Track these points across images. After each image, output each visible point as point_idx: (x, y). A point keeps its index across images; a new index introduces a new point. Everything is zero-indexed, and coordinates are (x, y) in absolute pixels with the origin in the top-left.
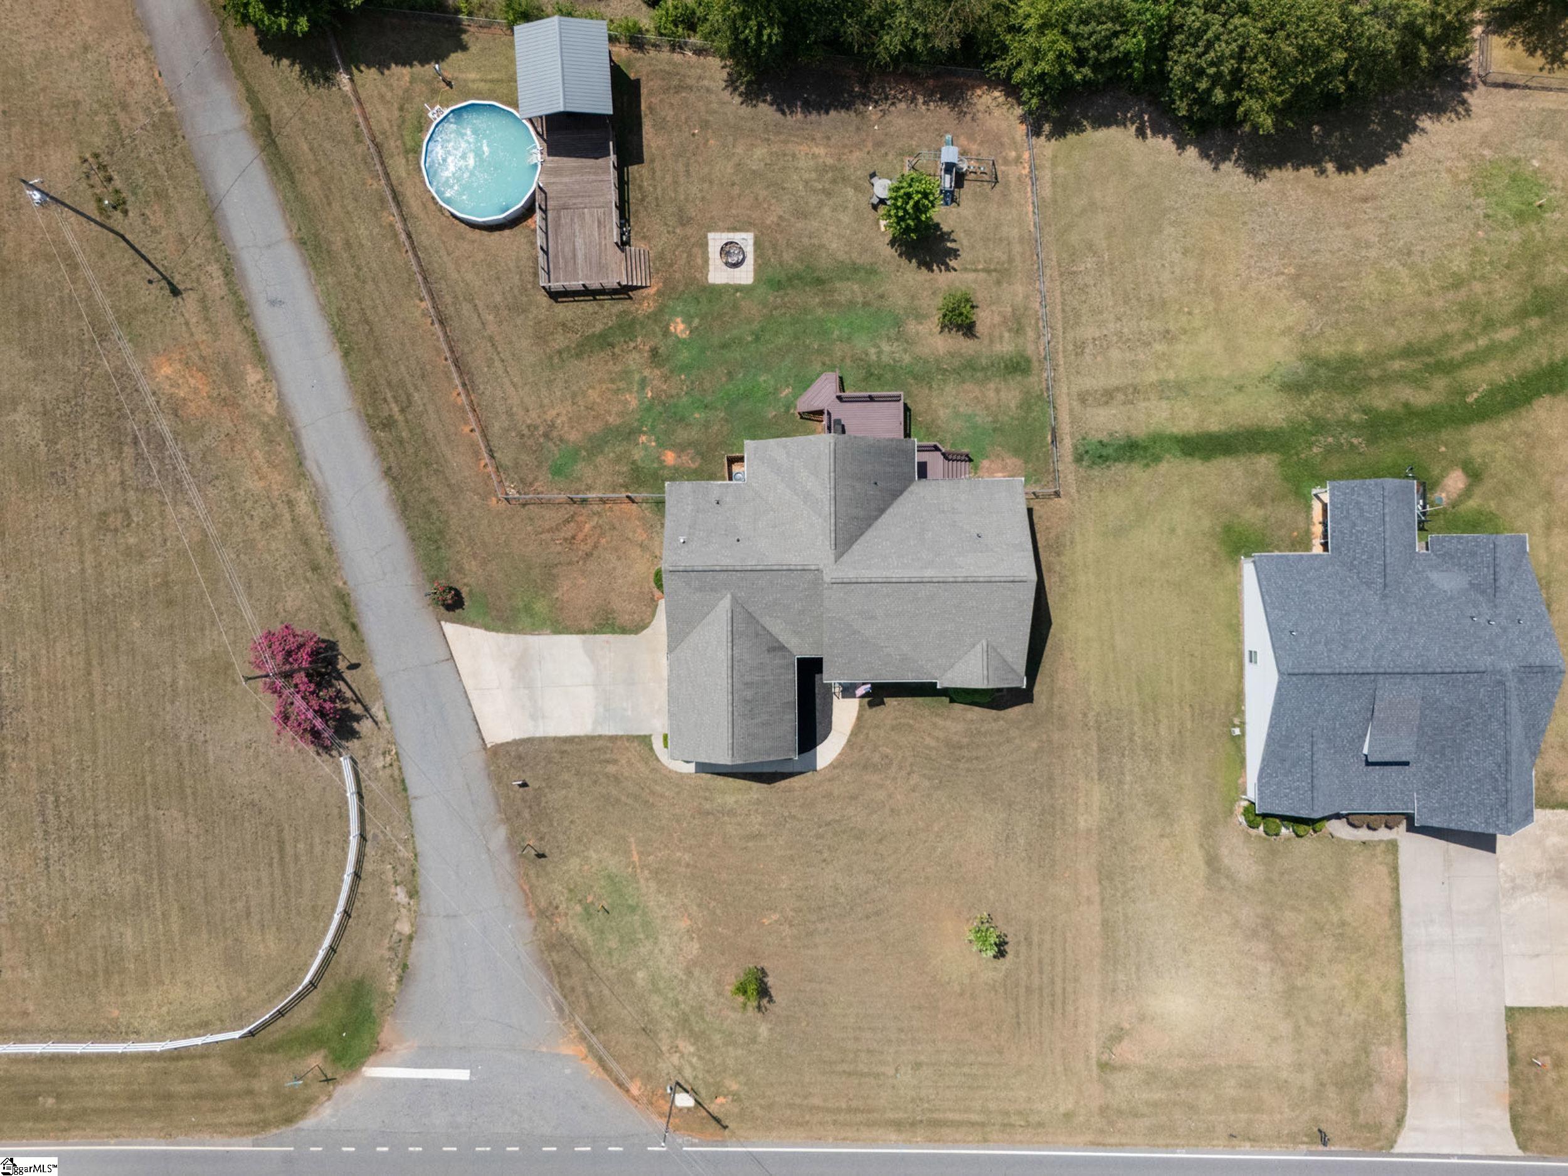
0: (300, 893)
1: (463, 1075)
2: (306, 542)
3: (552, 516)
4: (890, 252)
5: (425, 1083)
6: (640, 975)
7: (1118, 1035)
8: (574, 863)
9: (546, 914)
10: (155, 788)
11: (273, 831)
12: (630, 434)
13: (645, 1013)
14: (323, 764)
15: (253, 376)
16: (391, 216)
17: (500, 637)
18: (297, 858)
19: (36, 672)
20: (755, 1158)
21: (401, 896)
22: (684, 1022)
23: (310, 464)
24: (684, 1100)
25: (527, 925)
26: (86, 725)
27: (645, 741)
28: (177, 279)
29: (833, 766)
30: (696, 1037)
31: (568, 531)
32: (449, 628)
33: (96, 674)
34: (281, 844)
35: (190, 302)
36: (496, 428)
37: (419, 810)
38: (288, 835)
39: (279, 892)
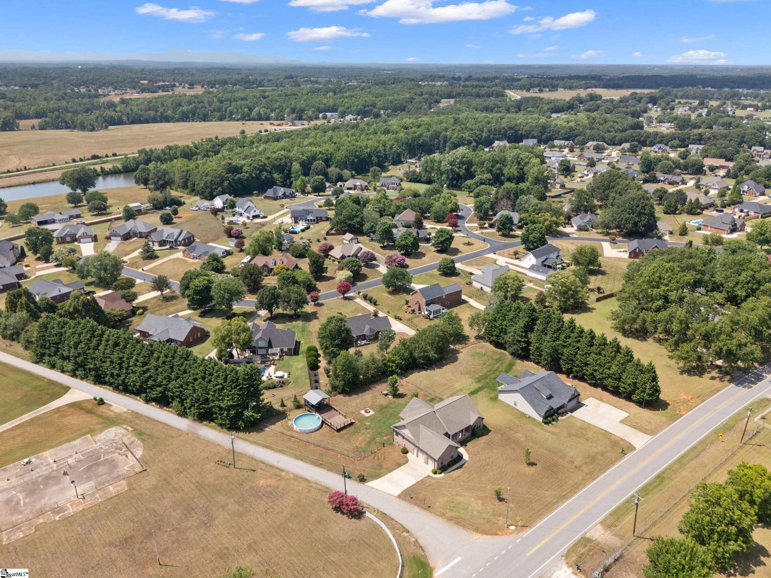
0: (381, 549)
1: (459, 559)
2: (320, 490)
3: (371, 458)
4: (395, 399)
5: (453, 567)
6: (475, 513)
7: (572, 462)
8: (438, 504)
9: (442, 515)
10: (323, 552)
11: (361, 542)
12: (374, 439)
13: (484, 519)
14: (363, 522)
15: (283, 474)
16: (293, 439)
17: (380, 479)
18: (373, 543)
19: (271, 549)
20: (540, 527)
21: (406, 534)
22: (494, 515)
23: (309, 479)
24: (512, 528)
25: (440, 519)
26: (293, 551)
27: (429, 476)
28: (253, 468)
29: (470, 458)
30: (500, 515)
31: (376, 457)
32: (367, 484)
33: (288, 540)
34: (366, 543)
35: (259, 470)
36: (345, 452)
37: (392, 516)
38: (367, 540)
39: (375, 553)
